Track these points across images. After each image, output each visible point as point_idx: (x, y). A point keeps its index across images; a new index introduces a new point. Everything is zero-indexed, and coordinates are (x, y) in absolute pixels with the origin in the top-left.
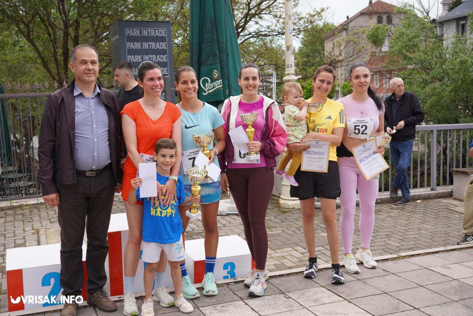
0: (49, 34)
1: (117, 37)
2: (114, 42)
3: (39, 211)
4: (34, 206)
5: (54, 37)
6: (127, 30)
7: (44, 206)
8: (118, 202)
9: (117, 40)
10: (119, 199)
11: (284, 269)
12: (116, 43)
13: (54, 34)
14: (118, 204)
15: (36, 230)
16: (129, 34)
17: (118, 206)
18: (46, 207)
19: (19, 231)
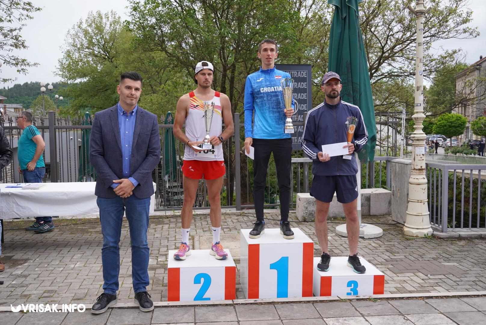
3: (195, 221)
7: (199, 217)
11: (405, 292)
15: (192, 236)
18: (201, 218)
19: (179, 236)
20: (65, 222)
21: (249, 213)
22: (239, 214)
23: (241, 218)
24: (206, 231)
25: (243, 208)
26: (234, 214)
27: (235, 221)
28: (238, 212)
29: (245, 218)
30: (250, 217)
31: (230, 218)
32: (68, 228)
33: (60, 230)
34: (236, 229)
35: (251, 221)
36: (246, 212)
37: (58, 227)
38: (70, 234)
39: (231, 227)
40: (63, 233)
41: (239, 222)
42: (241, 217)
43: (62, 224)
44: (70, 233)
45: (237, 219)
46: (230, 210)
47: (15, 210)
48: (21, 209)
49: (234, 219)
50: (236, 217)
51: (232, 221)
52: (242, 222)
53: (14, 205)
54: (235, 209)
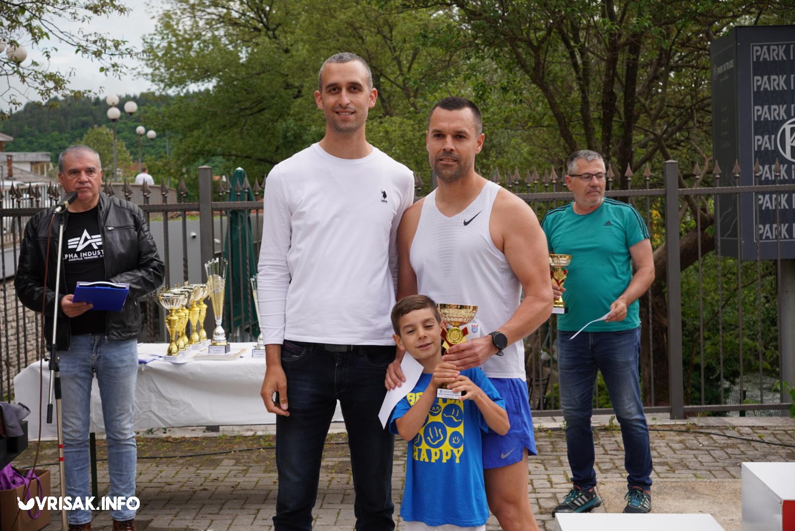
0: (575, 64)
1: (730, 65)
2: (722, 75)
4: (556, 433)
5: (584, 70)
6: (756, 48)
8: (739, 441)
9: (729, 72)
10: (741, 434)
12: (727, 77)
13: (585, 63)
14: (739, 445)
16: (758, 57)
17: (742, 449)
19: (541, 482)
20: (240, 443)
21: (708, 427)
22: (683, 428)
23: (690, 439)
24: (606, 470)
25: (686, 415)
26: (670, 429)
27: (677, 446)
28: (679, 422)
29: (704, 440)
30: (715, 437)
31: (662, 437)
32: (254, 457)
33: (238, 462)
34: (688, 468)
35: (722, 448)
36: (700, 424)
37: (230, 456)
38: (265, 471)
39: (669, 460)
40: (247, 470)
41: (687, 448)
42: (691, 437)
43: (236, 447)
44: (263, 468)
45: (681, 442)
46: (654, 419)
47: (155, 408)
48: (169, 407)
49: (672, 440)
50: (677, 435)
51: (668, 445)
52: (698, 449)
53: (152, 395)
54: (668, 415)
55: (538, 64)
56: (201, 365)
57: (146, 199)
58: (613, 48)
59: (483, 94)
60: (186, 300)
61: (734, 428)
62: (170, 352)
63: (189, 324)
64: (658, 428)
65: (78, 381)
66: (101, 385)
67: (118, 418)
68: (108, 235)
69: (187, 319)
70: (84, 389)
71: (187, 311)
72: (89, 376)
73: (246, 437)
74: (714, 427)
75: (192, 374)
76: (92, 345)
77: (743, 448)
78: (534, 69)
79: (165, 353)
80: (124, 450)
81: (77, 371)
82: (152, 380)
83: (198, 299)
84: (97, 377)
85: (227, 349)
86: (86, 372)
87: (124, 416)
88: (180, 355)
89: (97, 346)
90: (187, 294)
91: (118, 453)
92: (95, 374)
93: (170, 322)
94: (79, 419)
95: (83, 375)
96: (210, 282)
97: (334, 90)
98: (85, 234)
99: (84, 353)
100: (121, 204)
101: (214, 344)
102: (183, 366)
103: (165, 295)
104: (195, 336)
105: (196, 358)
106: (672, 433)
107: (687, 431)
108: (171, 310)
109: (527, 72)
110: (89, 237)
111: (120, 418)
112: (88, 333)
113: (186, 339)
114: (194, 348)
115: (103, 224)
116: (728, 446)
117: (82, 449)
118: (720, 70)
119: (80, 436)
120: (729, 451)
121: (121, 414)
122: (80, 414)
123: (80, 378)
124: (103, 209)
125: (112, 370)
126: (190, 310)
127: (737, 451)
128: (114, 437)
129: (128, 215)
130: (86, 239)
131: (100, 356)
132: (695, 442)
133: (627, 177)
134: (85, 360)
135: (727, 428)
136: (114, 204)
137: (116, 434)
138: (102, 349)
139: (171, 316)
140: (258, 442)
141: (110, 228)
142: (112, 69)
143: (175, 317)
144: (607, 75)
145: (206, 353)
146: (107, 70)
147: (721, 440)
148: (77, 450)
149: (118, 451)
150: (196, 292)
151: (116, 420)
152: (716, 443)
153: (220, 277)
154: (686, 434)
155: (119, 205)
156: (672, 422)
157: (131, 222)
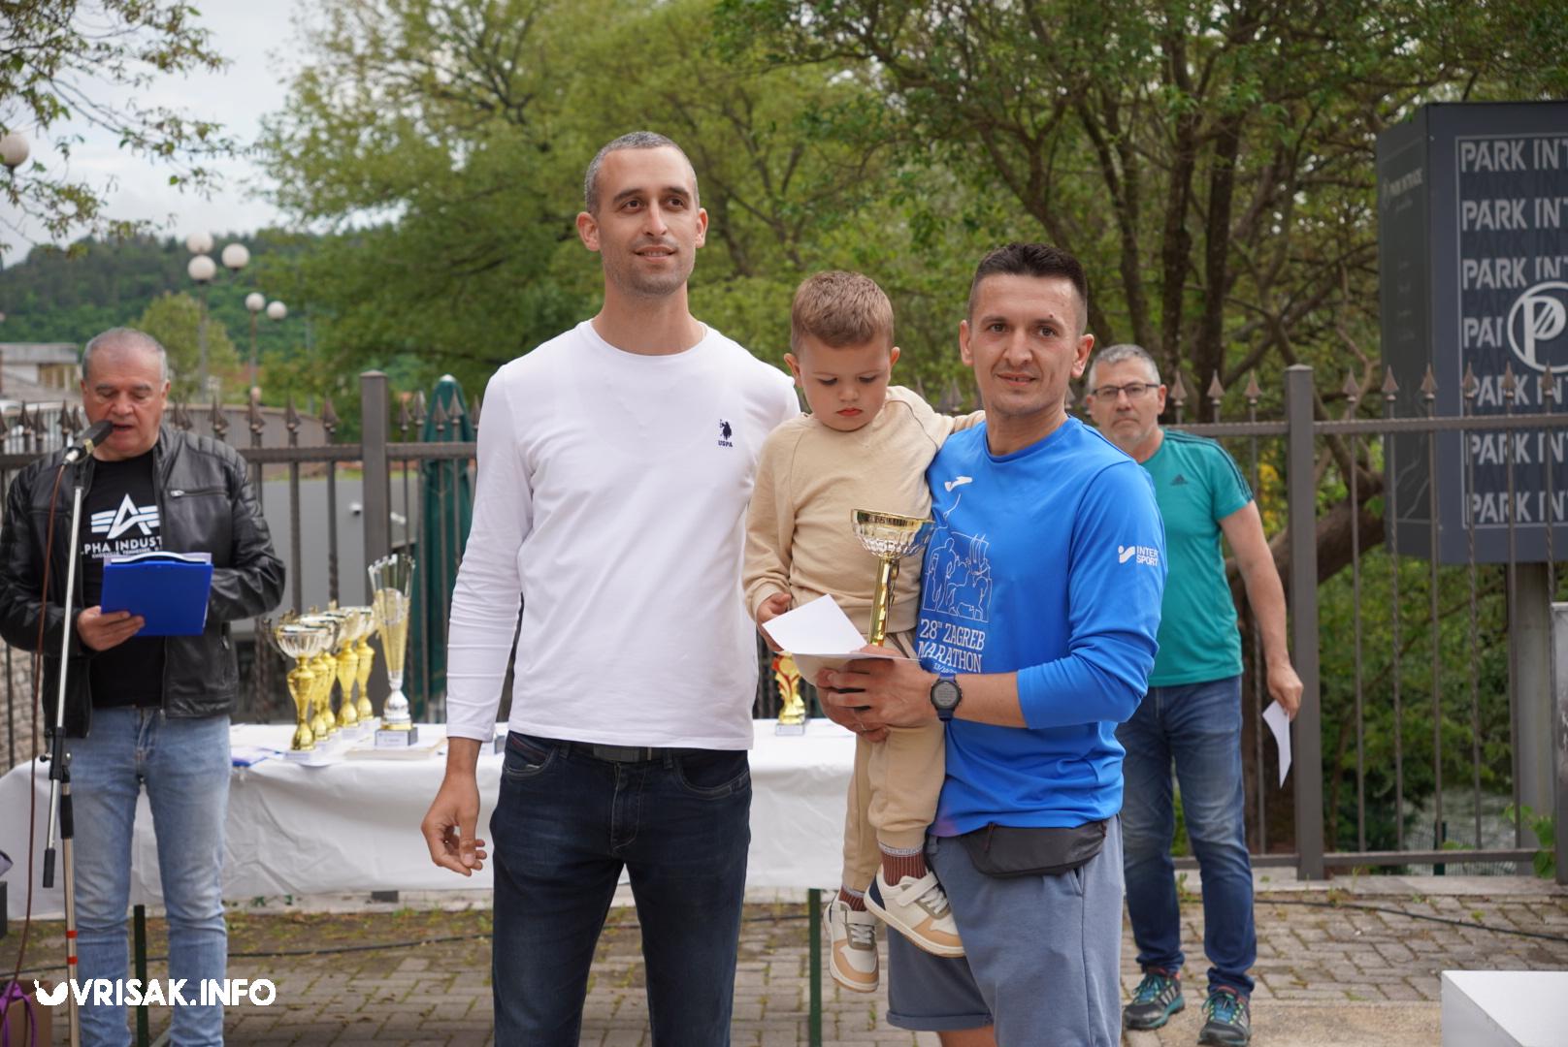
0: (1110, 177)
1: (1415, 178)
2: (1400, 198)
5: (1129, 188)
6: (1465, 146)
8: (1434, 925)
9: (1413, 192)
10: (1438, 911)
12: (1409, 203)
13: (1130, 174)
14: (1437, 934)
16: (1471, 164)
17: (1441, 942)
20: (439, 925)
21: (1373, 896)
22: (1323, 899)
23: (1337, 921)
25: (1330, 871)
26: (1297, 899)
27: (1310, 934)
28: (1313, 886)
29: (1363, 923)
30: (1386, 916)
31: (1281, 916)
32: (466, 953)
33: (433, 964)
34: (1332, 978)
35: (1401, 939)
36: (1357, 891)
37: (418, 951)
39: (1295, 963)
40: (451, 981)
41: (1330, 938)
42: (1339, 915)
43: (431, 934)
44: (484, 976)
45: (1318, 926)
46: (1265, 879)
47: (265, 856)
48: (293, 853)
49: (1301, 923)
50: (1312, 912)
51: (1292, 933)
52: (1352, 941)
53: (261, 830)
54: (1293, 871)
55: (1036, 174)
56: (358, 770)
57: (257, 436)
58: (1186, 144)
59: (928, 234)
60: (331, 639)
61: (1424, 897)
62: (297, 743)
63: (337, 687)
64: (1273, 897)
65: (109, 800)
66: (155, 808)
67: (188, 877)
68: (172, 507)
69: (332, 679)
70: (120, 818)
71: (333, 661)
72: (129, 792)
73: (451, 913)
74: (1383, 897)
75: (340, 787)
76: (138, 729)
77: (1442, 938)
78: (1030, 185)
79: (287, 746)
80: (201, 941)
81: (104, 780)
82: (261, 801)
83: (354, 636)
84: (149, 793)
85: (412, 736)
86: (124, 782)
87: (201, 872)
88: (318, 749)
89: (148, 731)
90: (332, 627)
91: (188, 948)
92: (143, 787)
93: (297, 681)
94: (108, 877)
95: (118, 788)
96: (379, 603)
97: (633, 204)
98: (127, 503)
99: (123, 744)
100: (200, 445)
101: (386, 728)
102: (323, 772)
103: (289, 628)
104: (349, 711)
105: (350, 755)
106: (1301, 908)
107: (1331, 904)
108: (301, 659)
109: (1016, 190)
110: (133, 511)
111: (194, 876)
112: (130, 703)
113: (330, 717)
114: (346, 735)
115: (162, 484)
116: (1413, 935)
117: (114, 939)
118: (1396, 188)
119: (110, 913)
120: (1415, 944)
121: (195, 869)
122: (110, 868)
123: (110, 794)
124: (165, 454)
125: (178, 780)
126: (338, 658)
127: (1430, 946)
128: (180, 914)
129: (214, 466)
130: (128, 515)
131: (152, 752)
132: (1347, 926)
133: (1211, 399)
134: (122, 759)
135: (1410, 899)
136: (188, 446)
137: (186, 909)
138: (157, 736)
139: (301, 670)
140: (476, 924)
141: (176, 493)
142: (193, 179)
143: (308, 673)
144: (1173, 198)
145: (369, 745)
146: (184, 180)
147: (1399, 923)
148: (104, 940)
149: (189, 943)
150: (350, 623)
151: (186, 881)
152: (1387, 927)
153: (398, 594)
154: (1328, 910)
155: (197, 447)
156: (1301, 887)
157: (220, 480)
